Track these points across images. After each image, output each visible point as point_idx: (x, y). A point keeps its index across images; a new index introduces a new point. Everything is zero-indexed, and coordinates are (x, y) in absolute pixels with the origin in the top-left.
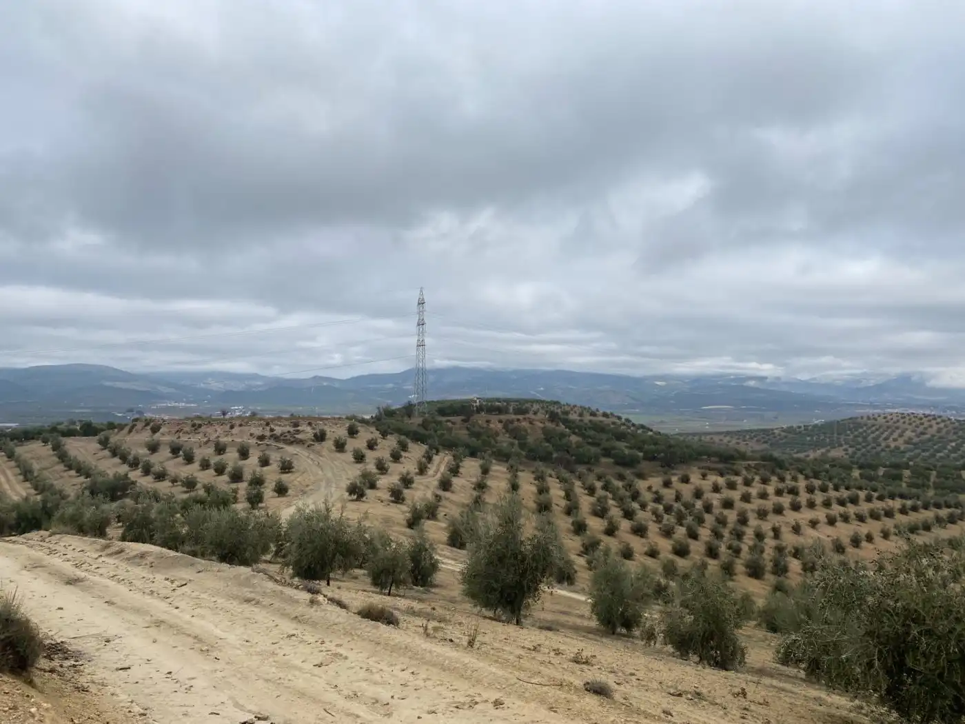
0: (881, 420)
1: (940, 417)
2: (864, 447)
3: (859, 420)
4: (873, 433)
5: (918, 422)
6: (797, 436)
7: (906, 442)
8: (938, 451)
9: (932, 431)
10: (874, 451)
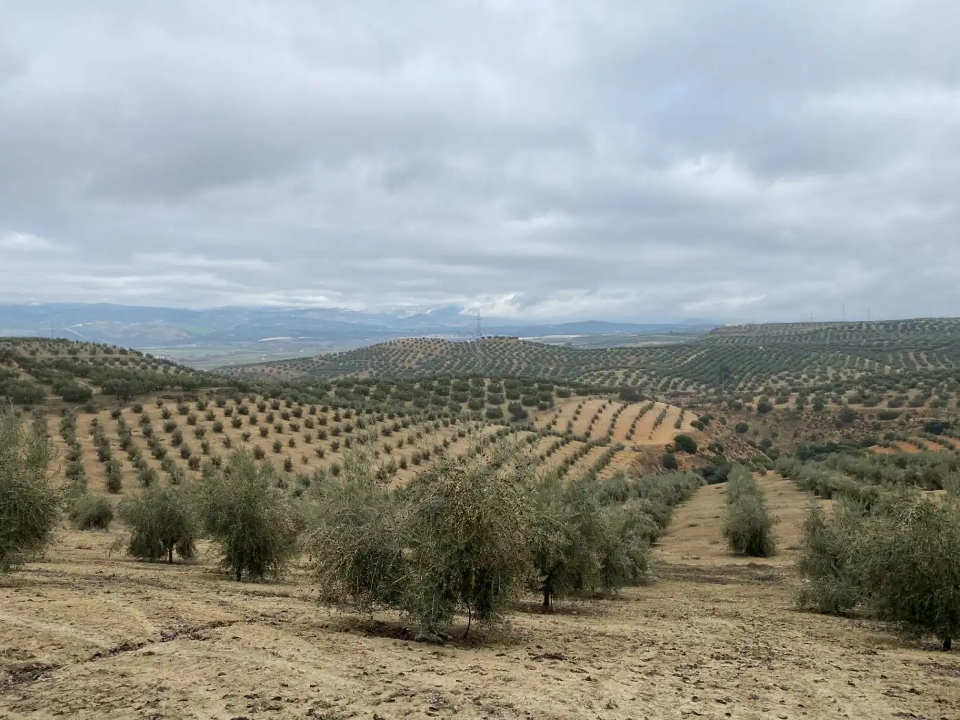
0: (400, 345)
1: (443, 340)
2: (385, 369)
3: (382, 347)
4: (393, 356)
5: (427, 345)
6: (333, 362)
7: (417, 363)
8: (437, 369)
9: (437, 352)
10: (392, 372)
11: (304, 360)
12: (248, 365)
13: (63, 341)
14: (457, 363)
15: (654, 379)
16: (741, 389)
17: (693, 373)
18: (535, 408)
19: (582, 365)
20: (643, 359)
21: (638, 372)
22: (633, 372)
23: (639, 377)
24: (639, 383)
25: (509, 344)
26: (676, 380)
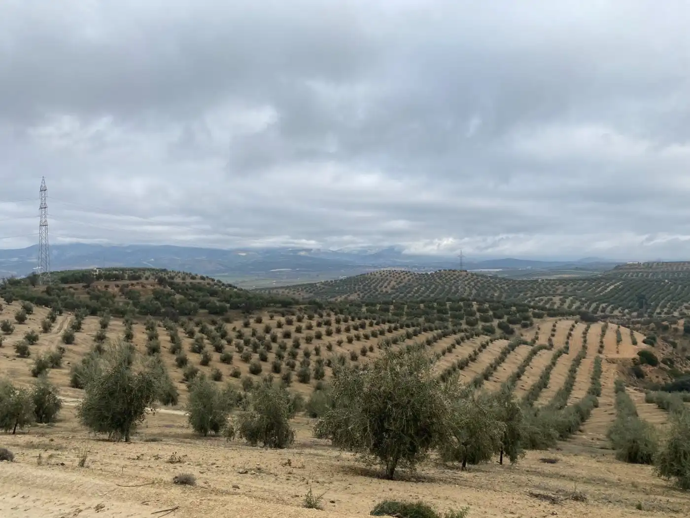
0: (378, 275)
1: (409, 272)
2: (368, 293)
3: (366, 276)
4: (374, 283)
5: (398, 275)
6: (333, 287)
7: (392, 288)
8: (409, 293)
9: (406, 280)
10: (374, 295)
11: (311, 285)
12: (273, 289)
13: (165, 270)
14: (423, 289)
15: (586, 304)
16: (660, 313)
17: (615, 299)
18: (518, 326)
19: (520, 292)
20: (569, 288)
21: (571, 298)
22: (567, 298)
23: (573, 302)
24: (574, 307)
25: (461, 275)
26: (604, 305)
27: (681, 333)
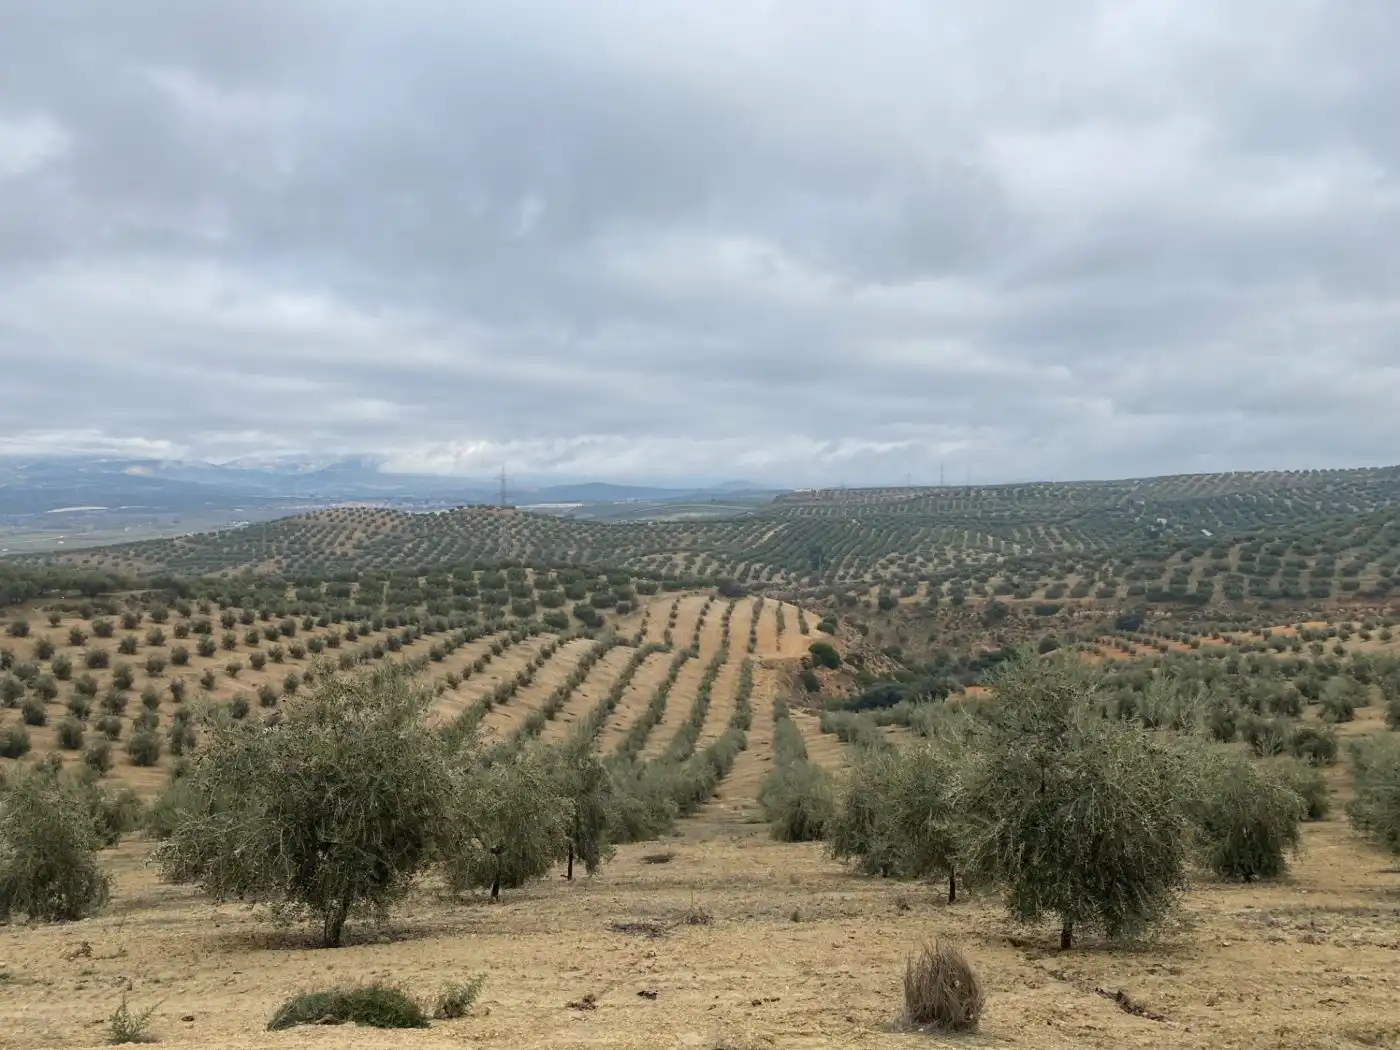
0: (324, 519)
1: (394, 511)
2: (302, 557)
3: (296, 520)
4: (314, 536)
5: (369, 519)
6: (212, 548)
7: (355, 547)
8: (392, 555)
9: (386, 530)
10: (315, 561)
11: (159, 543)
12: (58, 553)
14: (424, 546)
15: (728, 566)
16: (842, 578)
17: (776, 557)
18: (612, 611)
19: (616, 546)
20: (701, 538)
21: (703, 555)
22: (697, 555)
23: (706, 564)
24: (709, 571)
25: (502, 517)
26: (757, 566)
27: (874, 610)
